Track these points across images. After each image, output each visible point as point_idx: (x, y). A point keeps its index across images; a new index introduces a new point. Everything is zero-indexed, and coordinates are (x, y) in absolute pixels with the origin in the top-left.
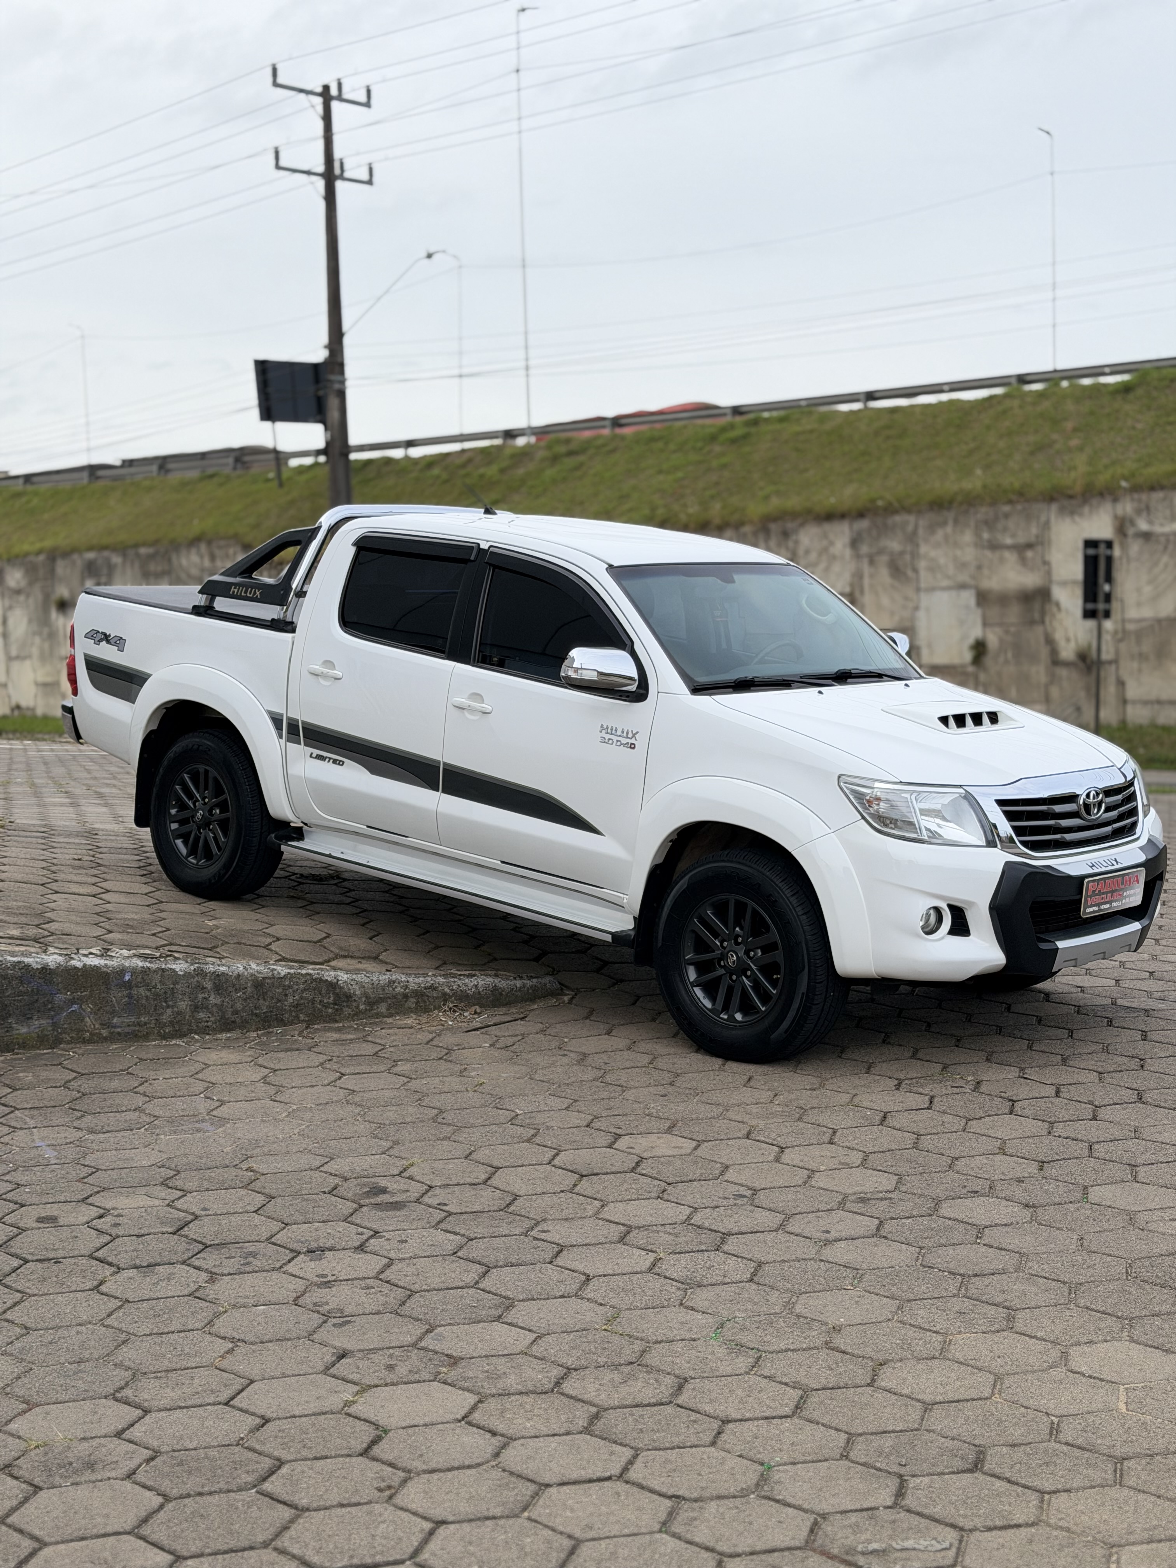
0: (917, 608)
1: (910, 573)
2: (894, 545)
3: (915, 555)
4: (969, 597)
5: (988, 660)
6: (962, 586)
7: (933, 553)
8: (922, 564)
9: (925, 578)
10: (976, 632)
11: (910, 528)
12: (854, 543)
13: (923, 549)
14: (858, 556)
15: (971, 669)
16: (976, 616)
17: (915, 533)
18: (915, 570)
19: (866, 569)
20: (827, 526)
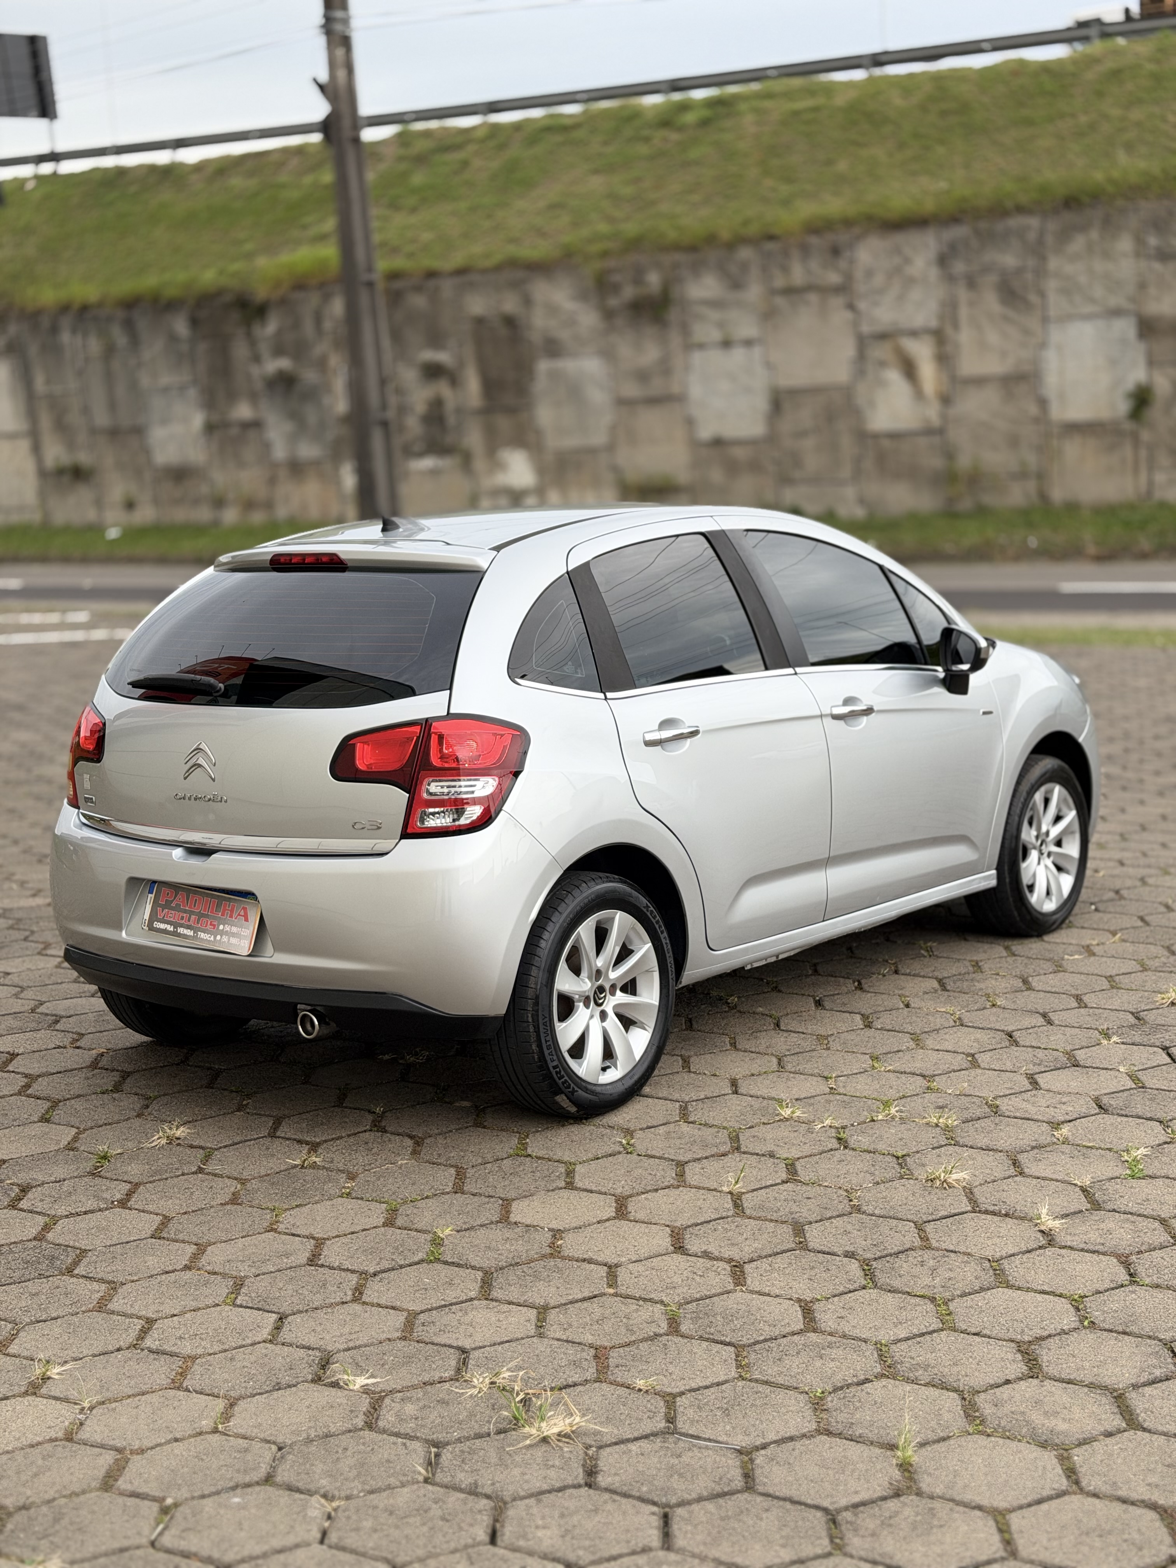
0: (1043, 345)
1: (1033, 298)
2: (1009, 260)
3: (1041, 272)
4: (1126, 327)
5: (1155, 413)
6: (1116, 313)
7: (1069, 269)
8: (1052, 285)
9: (1056, 303)
10: (1138, 375)
11: (1032, 236)
12: (943, 261)
13: (1053, 263)
14: (950, 279)
15: (1128, 426)
16: (1137, 352)
17: (1040, 241)
18: (1042, 294)
19: (963, 294)
20: (899, 238)
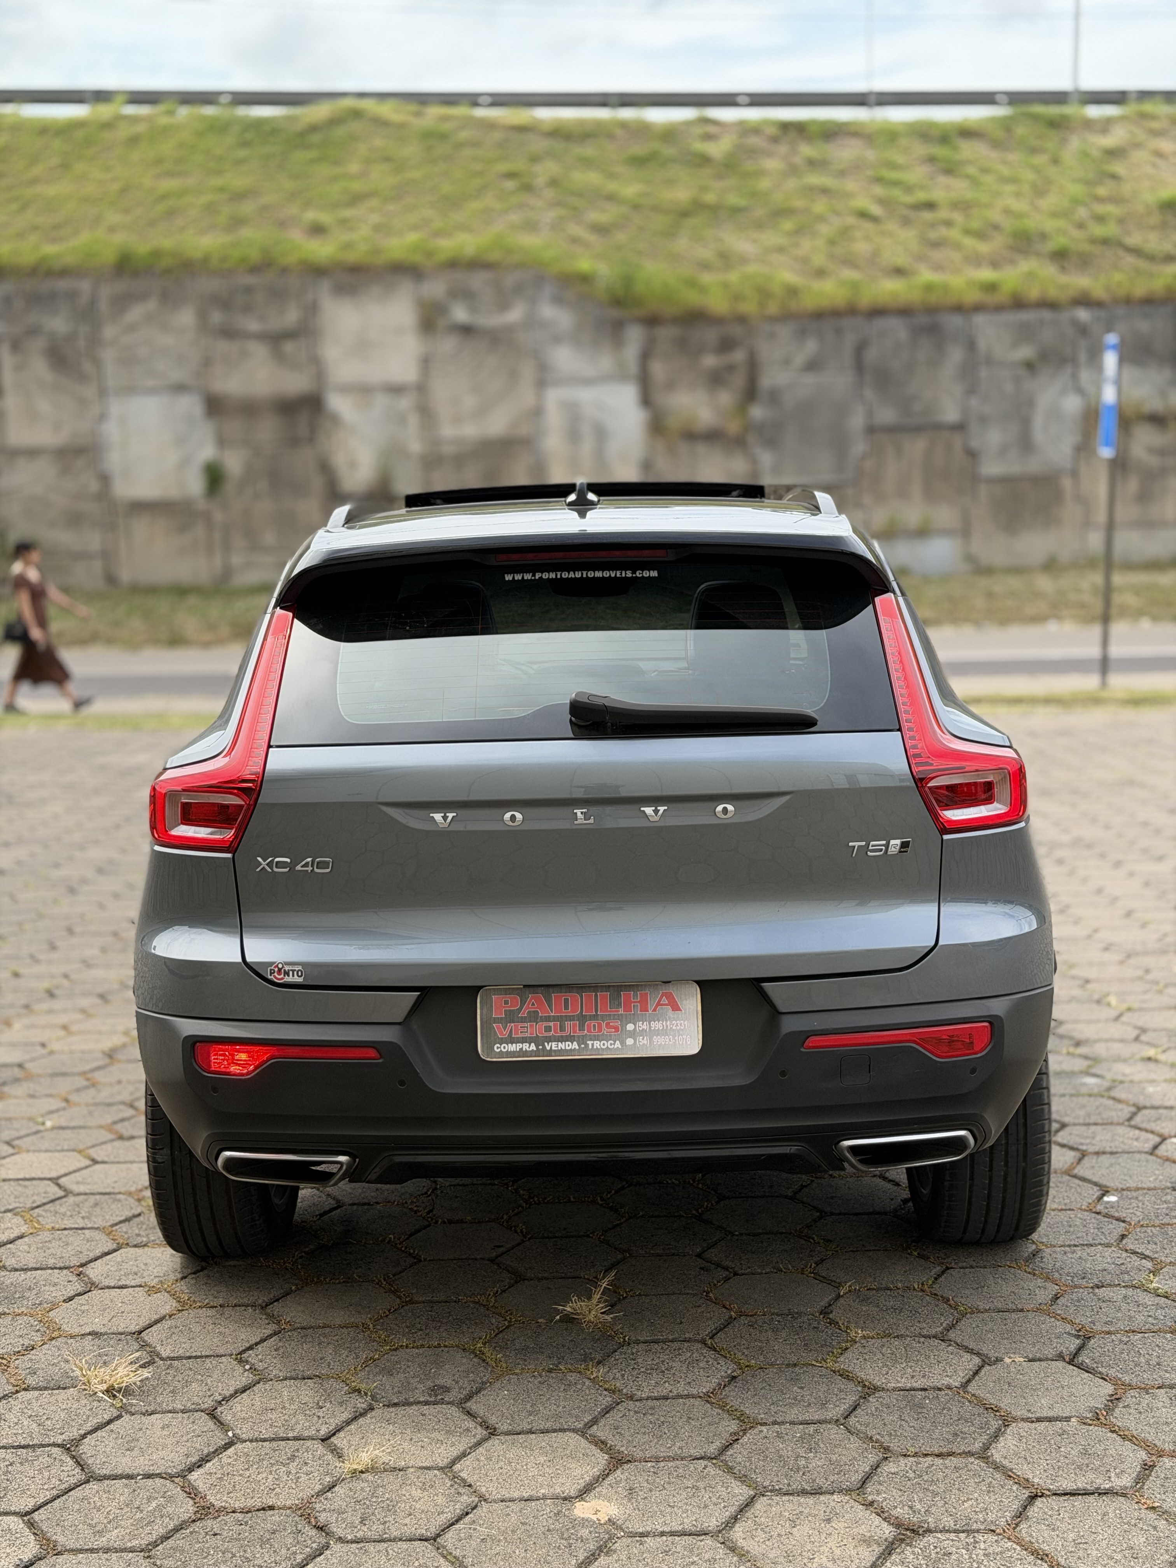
0: (102, 417)
1: (87, 366)
2: (58, 324)
3: (95, 341)
4: (191, 404)
5: (230, 491)
6: (179, 388)
7: (125, 339)
8: (108, 355)
9: (113, 375)
11: (83, 301)
13: (109, 332)
15: (204, 504)
16: (206, 431)
17: (93, 308)
18: (98, 363)
19: (7, 357)
